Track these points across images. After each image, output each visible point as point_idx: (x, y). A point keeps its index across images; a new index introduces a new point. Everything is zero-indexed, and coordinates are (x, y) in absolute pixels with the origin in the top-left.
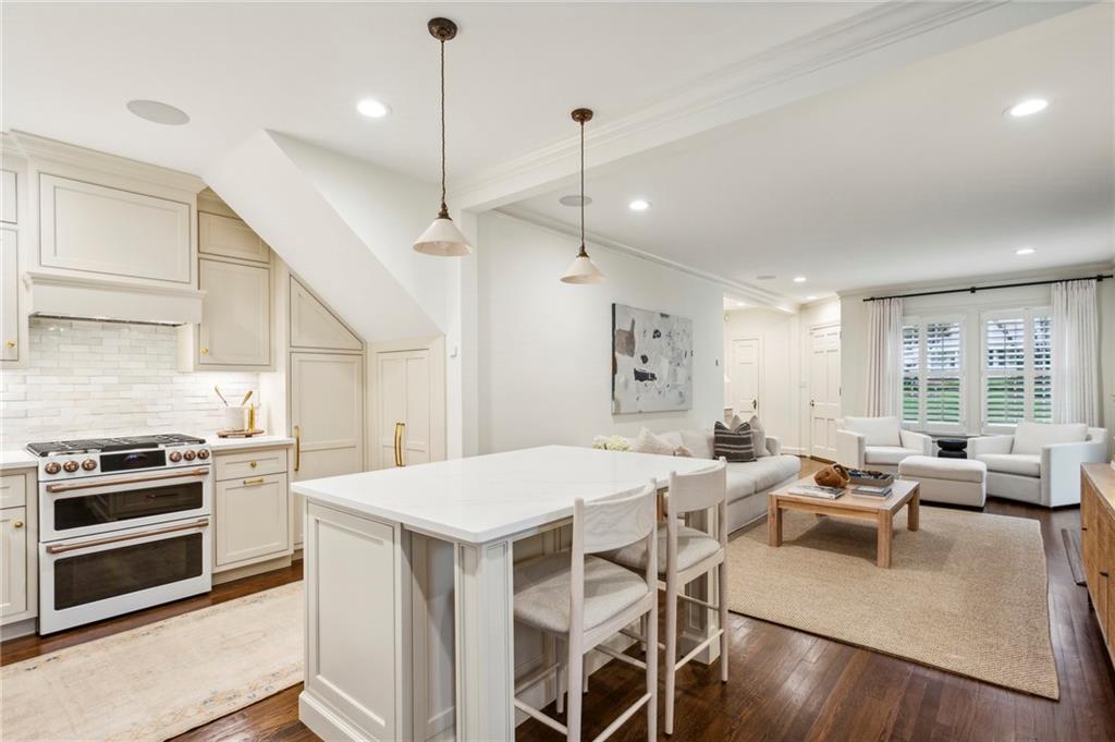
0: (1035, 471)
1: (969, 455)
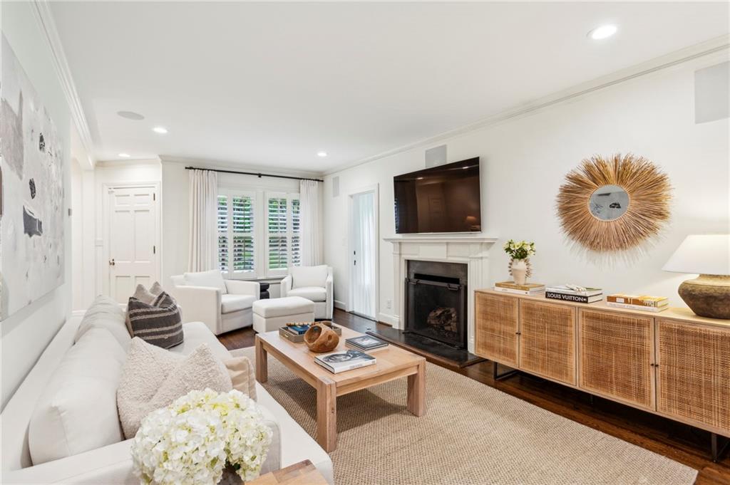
0: (324, 298)
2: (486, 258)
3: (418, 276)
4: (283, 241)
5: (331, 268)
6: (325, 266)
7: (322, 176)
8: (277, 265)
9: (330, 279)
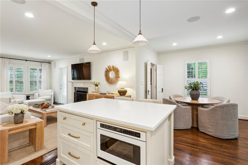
0: (49, 99)
1: (30, 99)
2: (92, 86)
3: (77, 91)
4: (35, 82)
5: (53, 90)
6: (51, 90)
7: (50, 62)
8: (33, 90)
9: (52, 93)
